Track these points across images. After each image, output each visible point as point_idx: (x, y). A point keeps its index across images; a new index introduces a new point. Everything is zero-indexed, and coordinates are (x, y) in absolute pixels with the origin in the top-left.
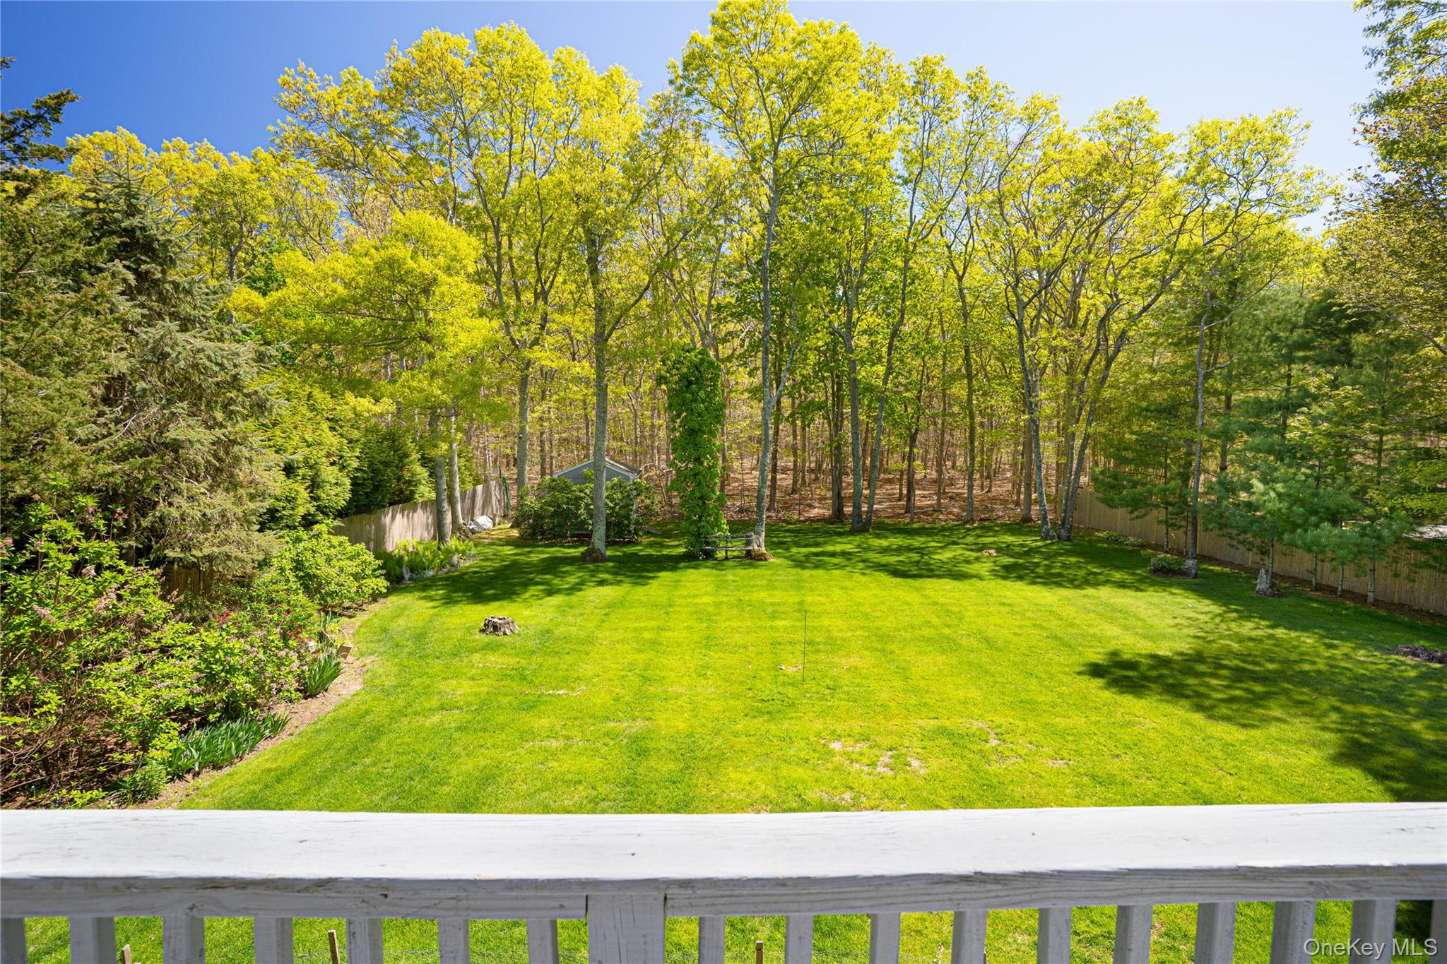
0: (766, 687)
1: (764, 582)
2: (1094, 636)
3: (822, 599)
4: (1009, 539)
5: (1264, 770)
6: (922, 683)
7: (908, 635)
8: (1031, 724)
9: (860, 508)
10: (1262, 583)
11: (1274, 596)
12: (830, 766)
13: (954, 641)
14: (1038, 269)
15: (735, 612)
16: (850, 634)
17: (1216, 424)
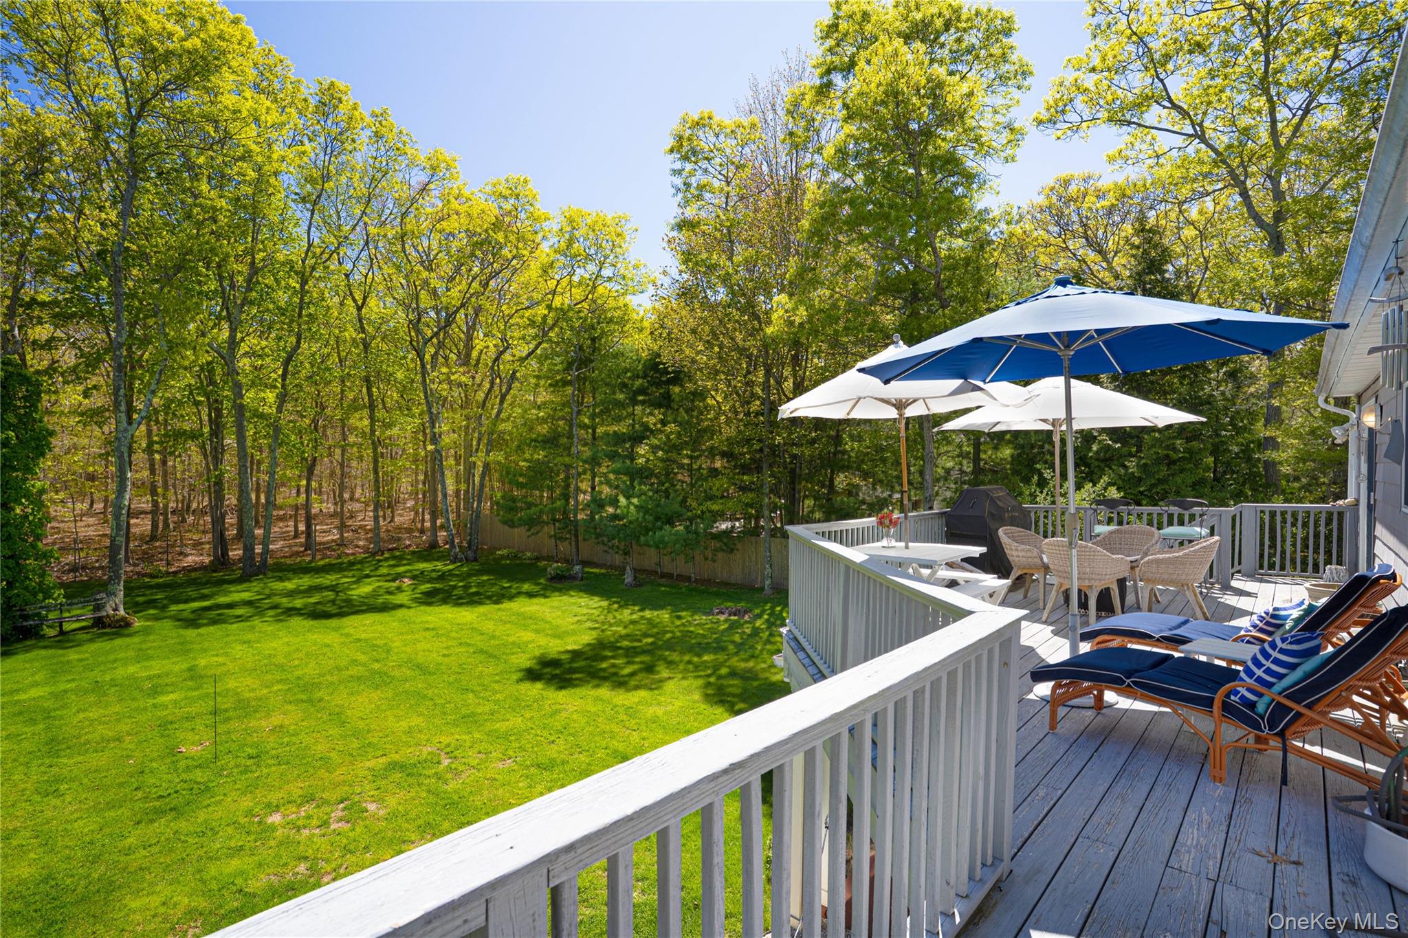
0: (162, 778)
1: (131, 653)
2: (513, 643)
3: (221, 659)
4: (422, 566)
5: (655, 720)
6: (361, 724)
7: (335, 679)
8: (477, 735)
9: (253, 549)
10: (628, 578)
11: (636, 586)
12: (272, 843)
13: (385, 673)
14: (435, 308)
15: (92, 698)
16: (265, 691)
17: (587, 452)
